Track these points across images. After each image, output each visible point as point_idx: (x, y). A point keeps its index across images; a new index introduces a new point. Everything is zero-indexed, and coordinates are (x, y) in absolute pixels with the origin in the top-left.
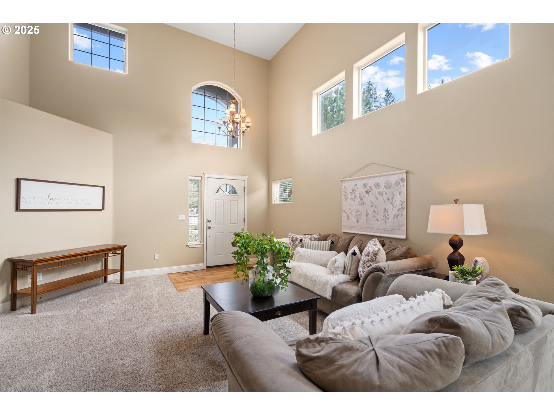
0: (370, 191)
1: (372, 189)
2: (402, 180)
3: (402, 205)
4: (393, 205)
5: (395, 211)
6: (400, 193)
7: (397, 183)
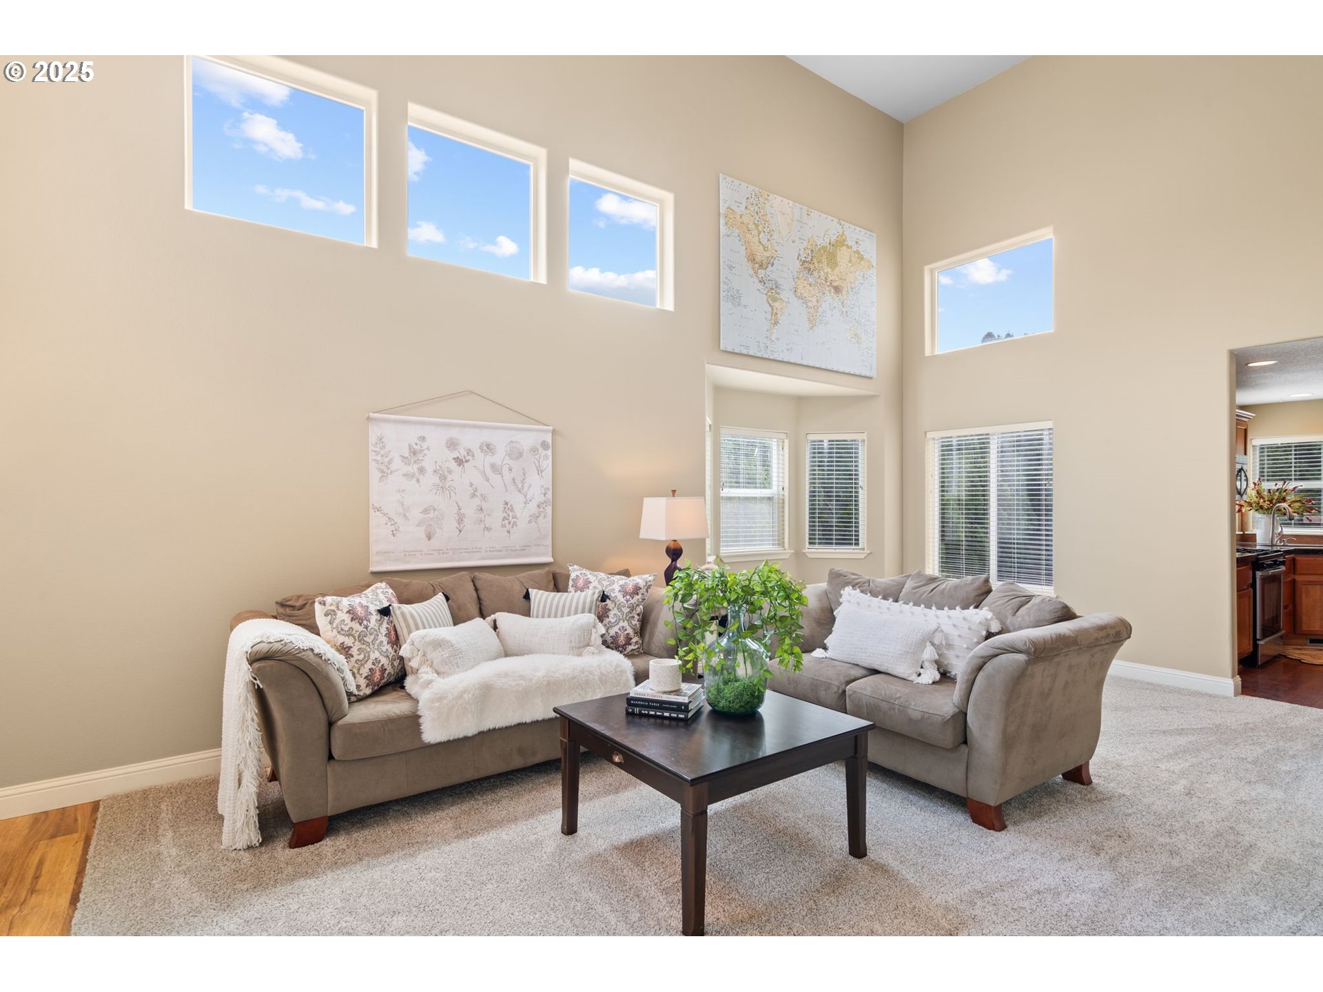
0: (469, 460)
1: (473, 456)
2: (544, 445)
3: (545, 494)
4: (525, 496)
5: (532, 507)
6: (540, 471)
7: (534, 450)
